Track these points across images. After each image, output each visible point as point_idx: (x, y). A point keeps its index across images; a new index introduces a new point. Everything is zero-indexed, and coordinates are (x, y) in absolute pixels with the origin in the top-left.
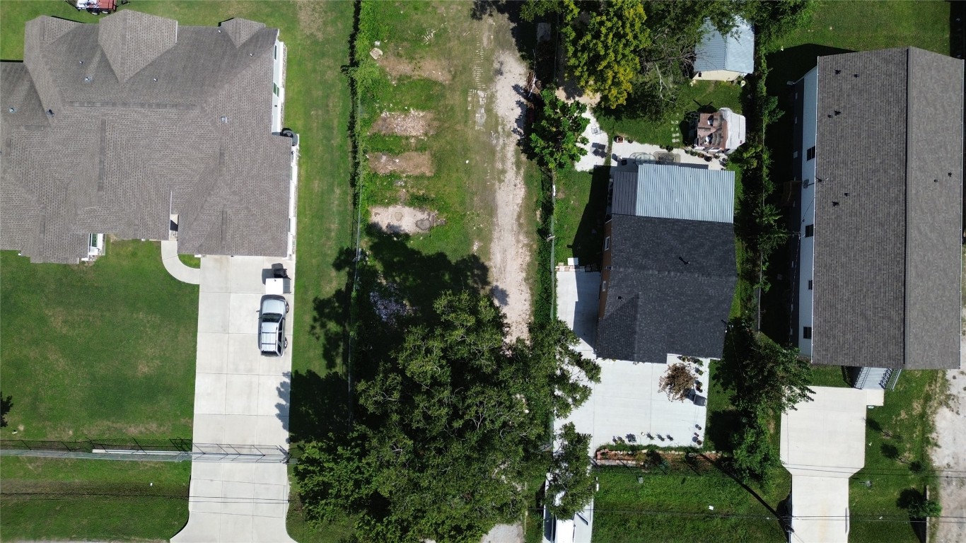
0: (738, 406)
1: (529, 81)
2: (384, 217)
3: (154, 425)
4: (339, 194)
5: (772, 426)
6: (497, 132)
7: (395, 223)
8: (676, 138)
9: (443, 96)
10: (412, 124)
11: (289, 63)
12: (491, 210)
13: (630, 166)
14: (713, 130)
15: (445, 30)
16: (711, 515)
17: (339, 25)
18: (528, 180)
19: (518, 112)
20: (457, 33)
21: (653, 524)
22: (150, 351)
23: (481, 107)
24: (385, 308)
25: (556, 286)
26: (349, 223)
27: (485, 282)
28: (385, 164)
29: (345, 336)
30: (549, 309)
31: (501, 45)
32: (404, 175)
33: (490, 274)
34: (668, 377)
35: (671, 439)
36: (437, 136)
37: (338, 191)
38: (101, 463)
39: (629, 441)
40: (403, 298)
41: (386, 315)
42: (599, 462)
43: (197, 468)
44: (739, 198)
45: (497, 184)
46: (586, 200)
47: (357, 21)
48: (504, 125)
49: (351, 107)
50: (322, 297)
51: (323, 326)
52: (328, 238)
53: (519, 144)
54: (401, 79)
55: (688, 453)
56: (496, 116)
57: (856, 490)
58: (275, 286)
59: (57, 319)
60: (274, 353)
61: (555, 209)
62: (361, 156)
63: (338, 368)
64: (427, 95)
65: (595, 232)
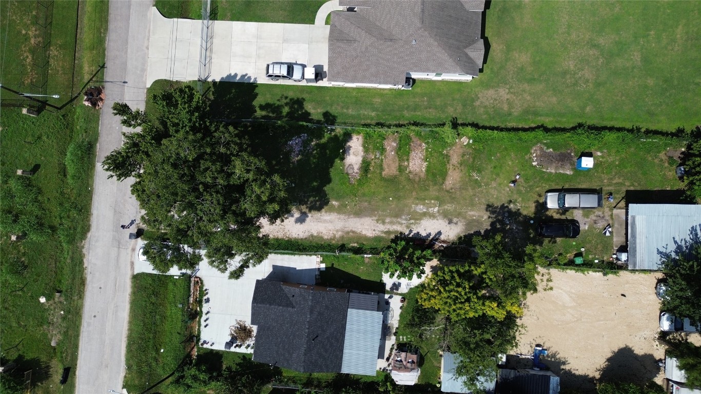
0: (225, 371)
1: (444, 242)
2: (356, 144)
4: (371, 115)
6: (411, 219)
7: (351, 151)
8: (403, 339)
9: (435, 184)
10: (417, 163)
11: (459, 83)
12: (359, 214)
13: (384, 307)
14: (405, 363)
15: (480, 186)
16: (158, 351)
17: (485, 116)
18: (377, 239)
19: (424, 234)
20: (478, 194)
21: (153, 312)
23: (427, 209)
24: (296, 144)
25: (307, 255)
26: (352, 121)
27: (311, 209)
28: (391, 145)
29: (280, 117)
30: (292, 250)
31: (469, 224)
32: (383, 158)
33: (316, 212)
34: (245, 327)
35: (206, 326)
36: (409, 179)
37: (373, 114)
39: (205, 300)
40: (302, 155)
41: (292, 144)
42: (193, 279)
43: (198, 23)
44: (361, 378)
45: (376, 218)
46: (363, 277)
47: (485, 128)
48: (415, 224)
49: (429, 123)
50: (305, 103)
51: (287, 104)
52: (342, 108)
53: (401, 233)
54: (447, 157)
55: (197, 337)
56: (420, 219)
58: (310, 73)
60: (268, 72)
61: (358, 256)
62: (395, 129)
63: (259, 113)
64: (436, 174)
65: (342, 281)
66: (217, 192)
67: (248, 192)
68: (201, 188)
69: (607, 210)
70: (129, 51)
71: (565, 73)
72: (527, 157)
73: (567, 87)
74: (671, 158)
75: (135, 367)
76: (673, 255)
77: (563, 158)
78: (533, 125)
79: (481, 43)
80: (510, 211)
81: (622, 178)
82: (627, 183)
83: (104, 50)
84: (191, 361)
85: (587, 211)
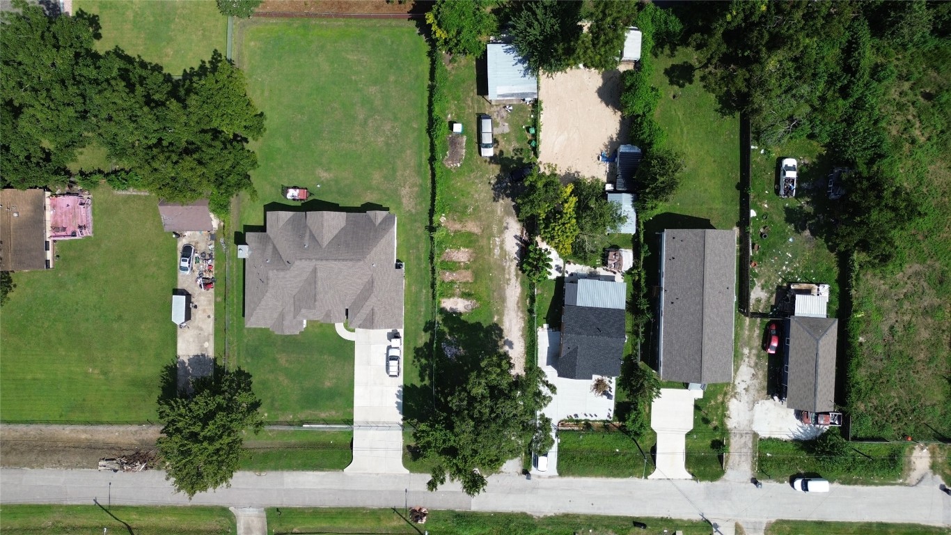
0: (629, 399)
1: (522, 233)
2: (448, 304)
3: (334, 412)
4: (426, 292)
5: (647, 409)
6: (506, 259)
7: (454, 307)
8: (598, 262)
9: (478, 241)
10: (462, 255)
12: (503, 299)
13: (575, 278)
14: (616, 261)
15: (478, 206)
16: (617, 454)
17: (423, 205)
18: (522, 283)
19: (517, 248)
20: (485, 208)
21: (587, 459)
22: (331, 375)
23: (497, 246)
24: (450, 351)
25: (537, 339)
26: (431, 308)
27: (502, 337)
28: (448, 276)
29: (429, 366)
30: (534, 351)
31: (507, 213)
32: (458, 282)
33: (504, 333)
34: (594, 385)
35: (596, 416)
36: (475, 261)
37: (424, 291)
38: (307, 432)
39: (575, 417)
40: (459, 346)
41: (450, 355)
42: (560, 428)
43: (356, 434)
45: (506, 285)
46: (553, 294)
47: (433, 205)
48: (509, 255)
49: (431, 248)
50: (418, 347)
51: (419, 361)
52: (420, 316)
53: (517, 266)
54: (455, 232)
55: (605, 423)
56: (505, 251)
57: (689, 440)
58: (395, 342)
59: (283, 360)
60: (396, 376)
61: (536, 299)
62: (436, 275)
63: (427, 382)
64: (469, 240)
65: (557, 310)
66: (496, 404)
67: (495, 382)
68: (493, 416)
69: (492, 109)
70: (380, 489)
71: (387, 144)
72: (454, 171)
73: (398, 142)
74: (450, 61)
75: (631, 470)
76: (526, 65)
77: (454, 142)
78: (429, 167)
79: (370, 213)
80: (497, 183)
81: (468, 98)
82: (472, 94)
83: (380, 509)
84: (622, 426)
85: (494, 124)
